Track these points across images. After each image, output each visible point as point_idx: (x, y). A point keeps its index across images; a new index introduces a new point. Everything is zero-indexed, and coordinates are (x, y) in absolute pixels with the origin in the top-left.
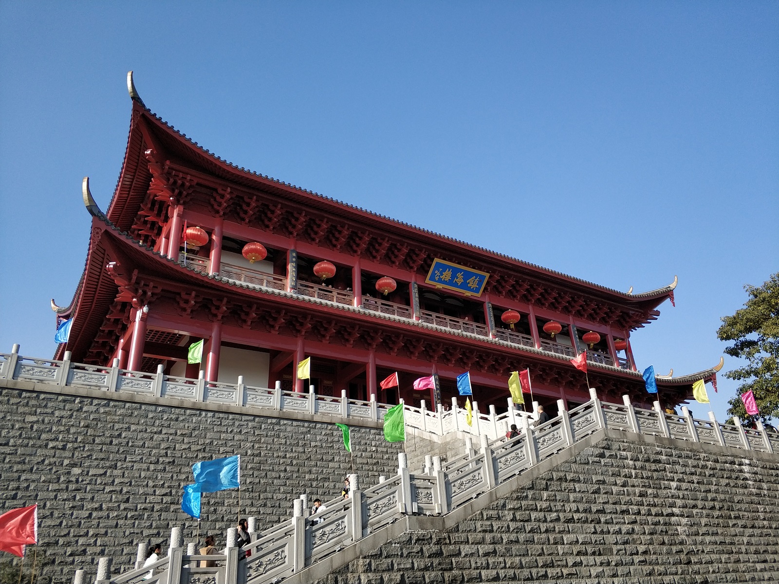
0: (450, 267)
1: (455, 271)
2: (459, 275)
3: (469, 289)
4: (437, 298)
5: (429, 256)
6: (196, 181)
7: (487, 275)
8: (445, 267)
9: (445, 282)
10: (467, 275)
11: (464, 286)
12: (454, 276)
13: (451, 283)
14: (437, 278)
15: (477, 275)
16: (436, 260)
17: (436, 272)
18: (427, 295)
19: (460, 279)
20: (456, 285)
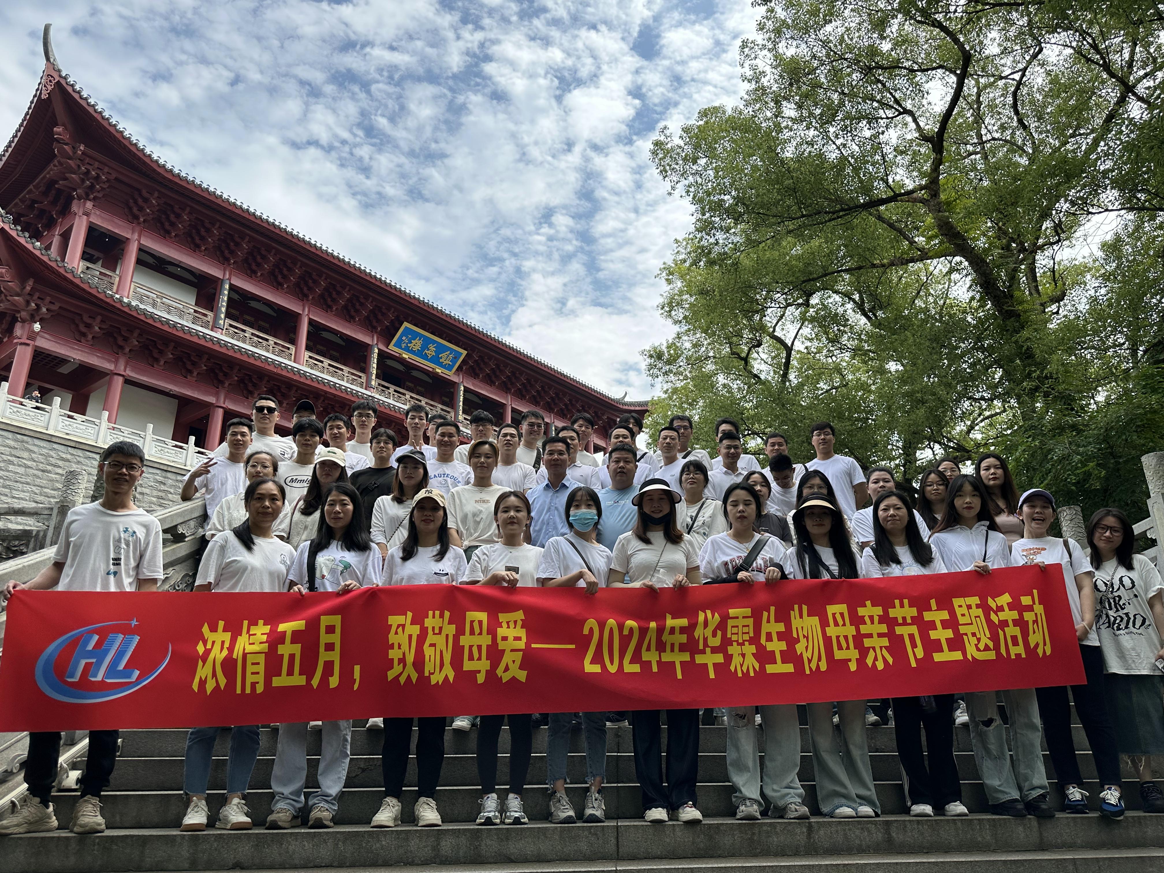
0: (422, 336)
1: (427, 342)
2: (432, 348)
3: (441, 365)
4: (401, 368)
5: (397, 317)
6: (114, 175)
7: (465, 353)
8: (416, 335)
9: (412, 352)
10: (440, 349)
11: (436, 360)
12: (425, 347)
13: (420, 353)
14: (403, 346)
15: (452, 350)
16: (406, 324)
17: (404, 338)
18: (389, 362)
19: (431, 352)
20: (425, 357)
